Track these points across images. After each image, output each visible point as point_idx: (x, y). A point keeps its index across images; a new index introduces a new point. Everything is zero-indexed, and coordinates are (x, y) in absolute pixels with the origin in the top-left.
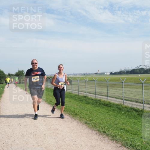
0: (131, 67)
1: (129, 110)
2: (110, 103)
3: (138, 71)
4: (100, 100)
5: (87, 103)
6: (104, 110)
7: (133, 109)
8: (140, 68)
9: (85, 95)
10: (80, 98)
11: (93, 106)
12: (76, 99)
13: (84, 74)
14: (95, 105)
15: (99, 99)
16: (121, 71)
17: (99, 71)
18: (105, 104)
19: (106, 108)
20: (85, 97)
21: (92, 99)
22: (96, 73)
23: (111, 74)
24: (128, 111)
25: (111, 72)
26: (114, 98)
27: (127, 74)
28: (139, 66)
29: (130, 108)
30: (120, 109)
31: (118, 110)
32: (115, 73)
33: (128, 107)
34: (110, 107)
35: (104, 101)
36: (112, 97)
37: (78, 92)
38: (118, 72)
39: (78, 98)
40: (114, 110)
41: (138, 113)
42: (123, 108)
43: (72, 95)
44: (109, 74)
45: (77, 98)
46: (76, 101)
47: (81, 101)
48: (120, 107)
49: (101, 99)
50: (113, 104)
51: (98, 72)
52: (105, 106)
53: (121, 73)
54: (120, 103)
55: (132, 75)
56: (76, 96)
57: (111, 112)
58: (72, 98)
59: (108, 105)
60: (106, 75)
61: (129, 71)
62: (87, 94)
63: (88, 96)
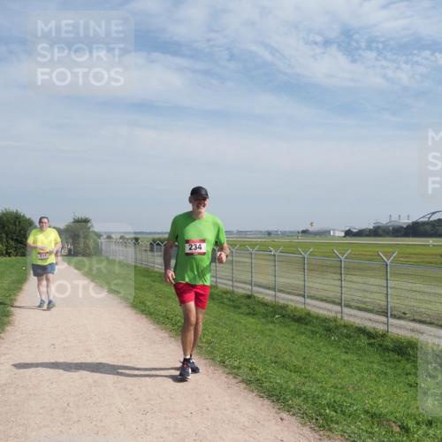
0: (408, 216)
1: (352, 334)
2: (308, 314)
3: (428, 228)
4: (284, 307)
5: (248, 314)
6: (285, 331)
7: (362, 331)
8: (434, 218)
9: (249, 293)
10: (233, 301)
11: (264, 320)
12: (223, 303)
13: (269, 234)
14: (269, 319)
15: (282, 302)
16: (379, 227)
17: (312, 224)
18: (294, 316)
19: (295, 326)
20: (249, 297)
21: (265, 304)
22: (304, 232)
23: (348, 233)
24: (349, 336)
25: (347, 229)
26: (328, 302)
27: (397, 236)
28: (433, 213)
29: (356, 327)
30: (329, 330)
31: (325, 333)
32: (360, 234)
33: (352, 326)
34: (306, 324)
35: (295, 308)
36: (325, 301)
37: (231, 283)
38: (370, 230)
39: (230, 300)
40: (312, 332)
41: (372, 341)
42: (337, 328)
43: (216, 291)
44: (343, 234)
45: (225, 300)
46: (222, 308)
47: (236, 307)
48: (332, 324)
49: (290, 303)
50: (317, 318)
51: (311, 229)
52: (293, 323)
53: (376, 232)
54: (333, 314)
55: (411, 239)
56: (225, 295)
57: (303, 337)
58: (213, 299)
59: (302, 320)
60: (334, 236)
61: (402, 227)
62: (255, 289)
63: (256, 295)
